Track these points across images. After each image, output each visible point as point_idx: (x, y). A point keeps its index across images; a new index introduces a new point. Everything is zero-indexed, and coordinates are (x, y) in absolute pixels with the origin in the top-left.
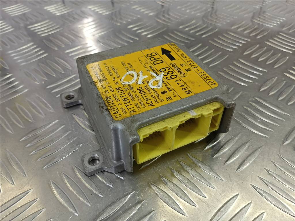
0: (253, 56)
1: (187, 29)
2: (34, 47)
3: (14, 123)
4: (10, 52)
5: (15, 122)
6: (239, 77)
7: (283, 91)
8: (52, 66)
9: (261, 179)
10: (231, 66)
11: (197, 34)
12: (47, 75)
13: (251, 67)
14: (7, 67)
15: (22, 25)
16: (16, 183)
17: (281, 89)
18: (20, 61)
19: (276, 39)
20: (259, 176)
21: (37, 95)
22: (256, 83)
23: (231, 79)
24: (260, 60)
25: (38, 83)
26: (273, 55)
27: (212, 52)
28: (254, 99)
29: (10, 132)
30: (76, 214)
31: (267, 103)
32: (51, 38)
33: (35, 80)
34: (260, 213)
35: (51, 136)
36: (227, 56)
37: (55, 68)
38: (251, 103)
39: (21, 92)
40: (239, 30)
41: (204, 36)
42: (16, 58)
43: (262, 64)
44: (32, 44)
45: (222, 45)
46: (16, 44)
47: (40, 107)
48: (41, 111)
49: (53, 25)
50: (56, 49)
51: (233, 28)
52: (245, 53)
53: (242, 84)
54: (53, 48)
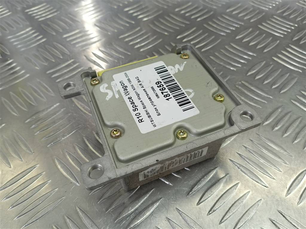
0: (245, 40)
1: (183, 12)
2: (33, 31)
3: (18, 107)
4: (9, 37)
5: (19, 105)
6: (229, 61)
7: (269, 75)
8: (51, 51)
9: (240, 154)
10: (222, 51)
11: (193, 17)
12: (47, 60)
13: (242, 51)
14: (7, 52)
15: (19, 9)
16: (24, 159)
17: (268, 73)
18: (19, 46)
19: (269, 22)
20: (238, 152)
21: (38, 80)
22: (245, 67)
23: (222, 63)
24: (251, 44)
25: (38, 68)
26: (264, 39)
27: (206, 36)
28: (240, 83)
29: (16, 115)
30: (77, 184)
31: (253, 86)
32: (49, 23)
33: (36, 66)
34: (235, 183)
35: (54, 118)
36: (219, 40)
37: (54, 53)
38: (237, 86)
39: (22, 77)
40: (234, 13)
41: (199, 19)
42: (15, 43)
43: (252, 49)
44: (30, 28)
45: (216, 29)
46: (15, 29)
47: (42, 91)
48: (42, 95)
49: (50, 9)
50: (54, 34)
51: (228, 11)
52: (237, 38)
53: (232, 68)
54: (52, 33)
